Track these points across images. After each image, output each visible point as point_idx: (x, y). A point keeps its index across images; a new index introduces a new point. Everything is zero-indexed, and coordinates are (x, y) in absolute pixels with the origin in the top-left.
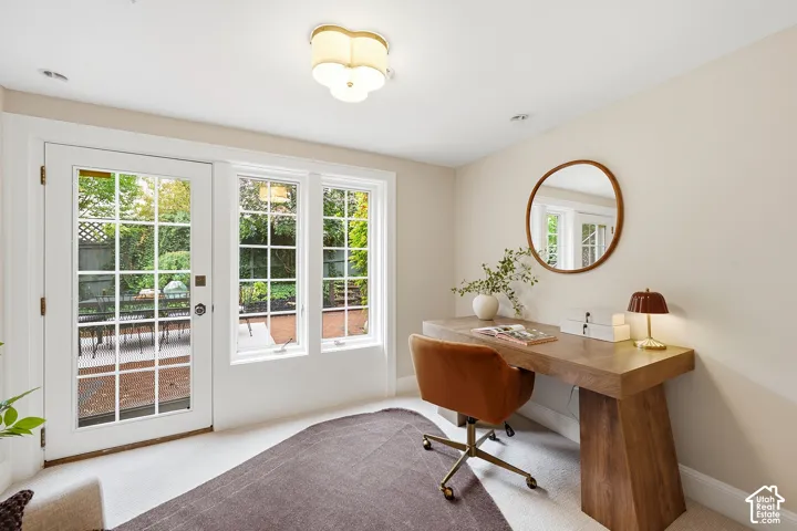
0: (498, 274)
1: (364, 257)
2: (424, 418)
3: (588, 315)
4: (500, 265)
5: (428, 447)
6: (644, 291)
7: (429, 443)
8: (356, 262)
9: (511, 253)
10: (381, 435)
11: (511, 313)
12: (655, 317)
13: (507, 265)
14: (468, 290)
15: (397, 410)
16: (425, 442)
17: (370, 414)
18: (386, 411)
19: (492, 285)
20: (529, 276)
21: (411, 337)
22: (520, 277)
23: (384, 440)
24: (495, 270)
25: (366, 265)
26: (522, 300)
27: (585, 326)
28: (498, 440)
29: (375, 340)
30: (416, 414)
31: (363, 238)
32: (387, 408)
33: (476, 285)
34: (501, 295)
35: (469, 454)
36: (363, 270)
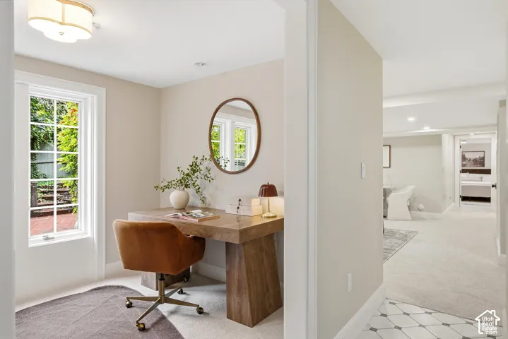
0: (188, 175)
1: (75, 159)
2: (129, 289)
3: (240, 200)
4: (190, 168)
5: (130, 306)
6: (267, 184)
7: (131, 303)
8: (65, 164)
9: (197, 158)
10: (90, 306)
11: (199, 203)
12: (272, 199)
13: (194, 168)
14: (167, 187)
15: (106, 287)
16: (128, 303)
17: (79, 294)
18: (95, 289)
19: (184, 183)
20: (209, 176)
21: (114, 222)
22: (203, 177)
23: (92, 308)
24: (187, 172)
25: (76, 167)
26: (206, 194)
27: (238, 208)
28: (185, 293)
29: (86, 233)
30: (122, 287)
31: (73, 141)
32: (96, 287)
33: (173, 183)
34: (191, 191)
35: (160, 302)
36: (73, 172)
